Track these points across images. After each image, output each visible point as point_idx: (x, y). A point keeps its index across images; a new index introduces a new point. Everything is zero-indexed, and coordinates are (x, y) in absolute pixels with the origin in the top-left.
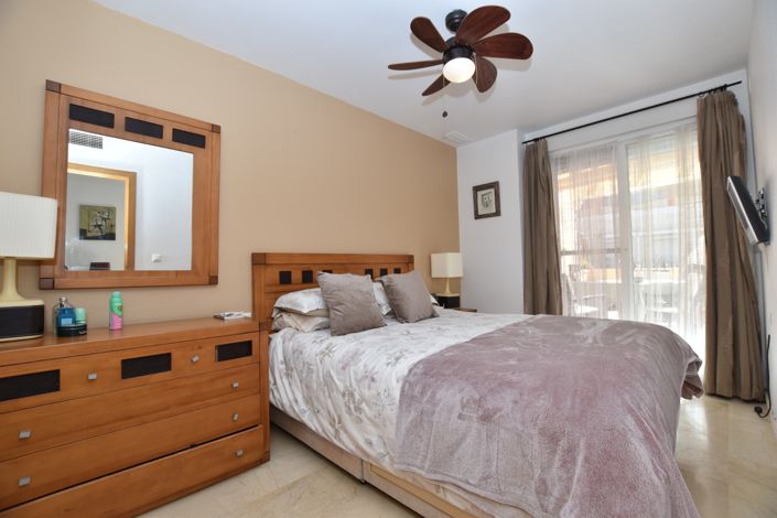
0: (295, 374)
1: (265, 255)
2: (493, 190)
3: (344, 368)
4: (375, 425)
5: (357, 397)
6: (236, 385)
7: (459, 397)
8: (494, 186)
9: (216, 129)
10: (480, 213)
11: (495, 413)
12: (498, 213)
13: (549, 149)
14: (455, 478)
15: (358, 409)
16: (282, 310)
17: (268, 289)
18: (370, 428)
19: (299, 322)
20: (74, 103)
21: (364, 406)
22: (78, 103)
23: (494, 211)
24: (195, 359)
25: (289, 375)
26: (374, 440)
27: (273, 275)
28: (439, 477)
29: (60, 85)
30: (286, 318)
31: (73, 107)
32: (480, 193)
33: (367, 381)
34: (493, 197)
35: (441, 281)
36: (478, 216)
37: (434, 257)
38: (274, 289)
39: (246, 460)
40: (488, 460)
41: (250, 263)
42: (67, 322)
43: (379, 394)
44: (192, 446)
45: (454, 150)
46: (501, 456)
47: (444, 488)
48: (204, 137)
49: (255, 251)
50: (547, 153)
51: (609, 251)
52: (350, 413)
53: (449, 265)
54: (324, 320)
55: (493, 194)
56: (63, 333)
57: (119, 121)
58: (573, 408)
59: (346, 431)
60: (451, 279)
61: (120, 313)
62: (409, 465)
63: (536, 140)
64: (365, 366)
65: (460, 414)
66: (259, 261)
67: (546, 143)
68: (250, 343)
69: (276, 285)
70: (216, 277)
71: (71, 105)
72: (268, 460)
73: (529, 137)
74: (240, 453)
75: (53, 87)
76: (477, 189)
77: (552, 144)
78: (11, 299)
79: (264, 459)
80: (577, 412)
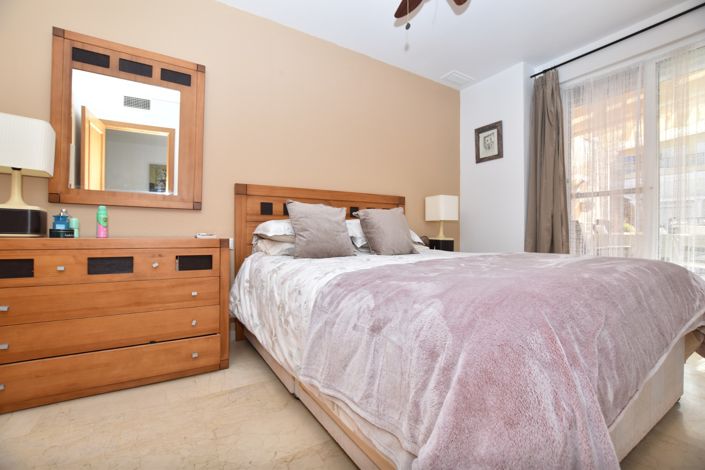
0: (254, 291)
1: (246, 186)
2: (495, 131)
3: (283, 283)
4: (296, 338)
5: (287, 310)
6: (194, 294)
7: (357, 307)
8: (497, 126)
9: (201, 69)
10: (482, 156)
11: (385, 324)
12: (500, 155)
13: (561, 81)
14: (344, 395)
15: (287, 322)
16: (261, 237)
17: (249, 218)
18: (293, 340)
19: (268, 246)
20: (76, 46)
21: (290, 319)
22: (79, 46)
23: (496, 153)
24: (155, 265)
25: (250, 292)
26: (294, 352)
27: (254, 205)
28: (331, 393)
29: (64, 31)
30: (261, 244)
31: (75, 50)
32: (482, 136)
33: (295, 294)
34: (495, 138)
35: (434, 224)
36: (479, 160)
37: (429, 200)
38: (255, 218)
39: (203, 362)
40: (372, 377)
41: (233, 193)
42: (60, 227)
43: (300, 306)
44: (152, 342)
45: (457, 93)
46: (384, 373)
47: (338, 406)
48: (189, 76)
49: (238, 182)
50: (558, 84)
51: (630, 191)
52: (281, 325)
53: (442, 208)
54: (292, 246)
55: (496, 134)
56: (55, 234)
57: (114, 62)
58: (462, 315)
59: (279, 345)
60: (445, 221)
61: (105, 224)
62: (312, 377)
63: (545, 71)
64: (299, 280)
65: (355, 325)
66: (241, 191)
67: (557, 73)
68: (210, 257)
69: (257, 215)
70: (200, 203)
71: (74, 48)
72: (227, 367)
73: (538, 69)
74: (195, 355)
75: (58, 33)
76: (479, 131)
77: (564, 74)
78: (16, 202)
79: (222, 366)
80: (465, 321)
